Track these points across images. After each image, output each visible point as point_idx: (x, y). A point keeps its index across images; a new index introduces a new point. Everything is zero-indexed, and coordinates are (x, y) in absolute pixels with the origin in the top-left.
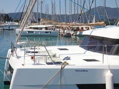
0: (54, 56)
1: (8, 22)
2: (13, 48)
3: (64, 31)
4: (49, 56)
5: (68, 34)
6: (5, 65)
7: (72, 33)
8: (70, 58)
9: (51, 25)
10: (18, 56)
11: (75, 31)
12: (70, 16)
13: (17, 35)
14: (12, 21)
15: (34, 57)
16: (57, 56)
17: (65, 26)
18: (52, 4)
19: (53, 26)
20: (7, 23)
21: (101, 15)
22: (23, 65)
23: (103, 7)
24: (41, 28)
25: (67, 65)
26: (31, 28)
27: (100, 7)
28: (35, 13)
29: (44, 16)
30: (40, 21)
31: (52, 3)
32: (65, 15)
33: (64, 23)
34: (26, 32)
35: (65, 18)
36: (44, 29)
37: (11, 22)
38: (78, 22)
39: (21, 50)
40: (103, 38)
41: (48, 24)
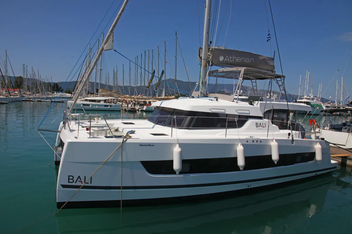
0: (117, 130)
1: (57, 93)
2: (66, 120)
3: (128, 105)
4: (110, 131)
5: (132, 109)
6: (56, 141)
7: (137, 107)
8: (134, 131)
9: (112, 98)
10: (71, 129)
11: (141, 105)
12: (135, 89)
13: (69, 108)
14: (62, 91)
15: (90, 128)
16: (120, 130)
17: (129, 99)
18: (114, 73)
19: (114, 99)
20: (55, 93)
21: (172, 89)
22: (76, 138)
23: (174, 79)
24: (99, 101)
25: (130, 138)
26: (86, 100)
27: (171, 79)
28: (92, 83)
29: (103, 86)
30: (98, 93)
31: (114, 71)
32: (129, 87)
33: (128, 95)
34: (80, 105)
35: (129, 90)
36: (103, 101)
37: (61, 93)
38: (145, 95)
39: (76, 123)
40: (175, 109)
41: (108, 96)
